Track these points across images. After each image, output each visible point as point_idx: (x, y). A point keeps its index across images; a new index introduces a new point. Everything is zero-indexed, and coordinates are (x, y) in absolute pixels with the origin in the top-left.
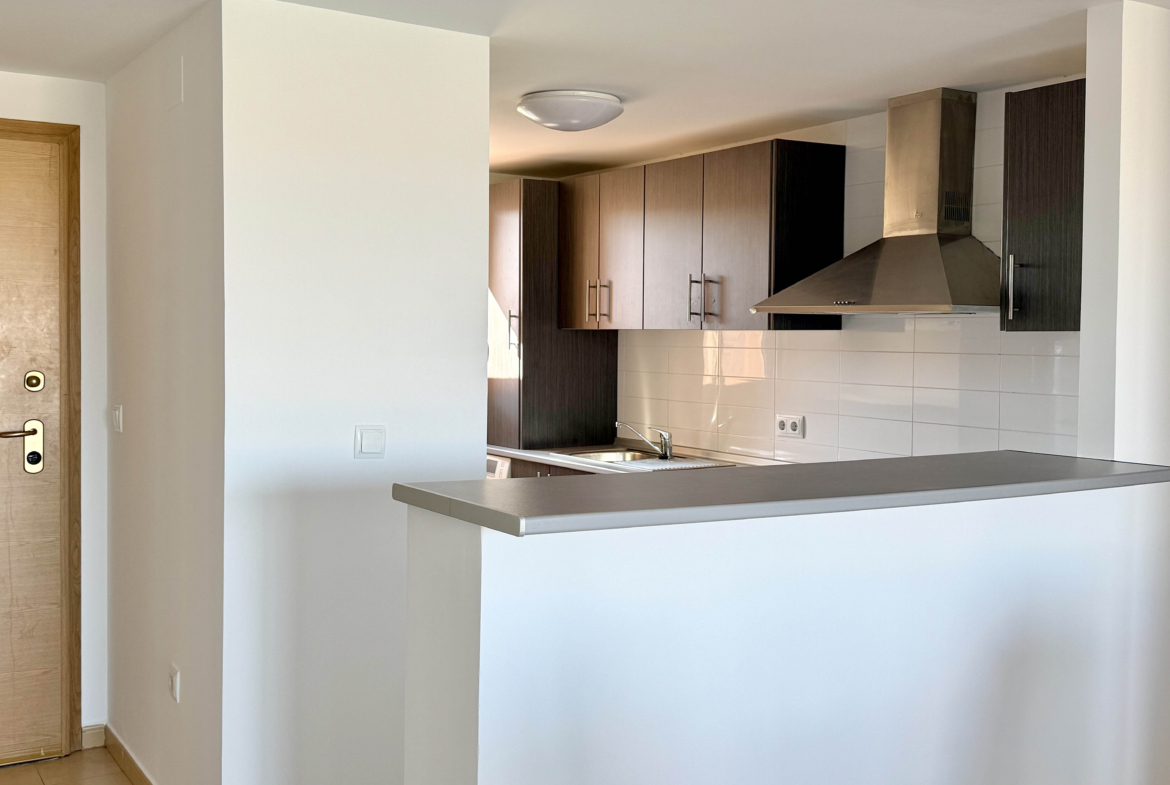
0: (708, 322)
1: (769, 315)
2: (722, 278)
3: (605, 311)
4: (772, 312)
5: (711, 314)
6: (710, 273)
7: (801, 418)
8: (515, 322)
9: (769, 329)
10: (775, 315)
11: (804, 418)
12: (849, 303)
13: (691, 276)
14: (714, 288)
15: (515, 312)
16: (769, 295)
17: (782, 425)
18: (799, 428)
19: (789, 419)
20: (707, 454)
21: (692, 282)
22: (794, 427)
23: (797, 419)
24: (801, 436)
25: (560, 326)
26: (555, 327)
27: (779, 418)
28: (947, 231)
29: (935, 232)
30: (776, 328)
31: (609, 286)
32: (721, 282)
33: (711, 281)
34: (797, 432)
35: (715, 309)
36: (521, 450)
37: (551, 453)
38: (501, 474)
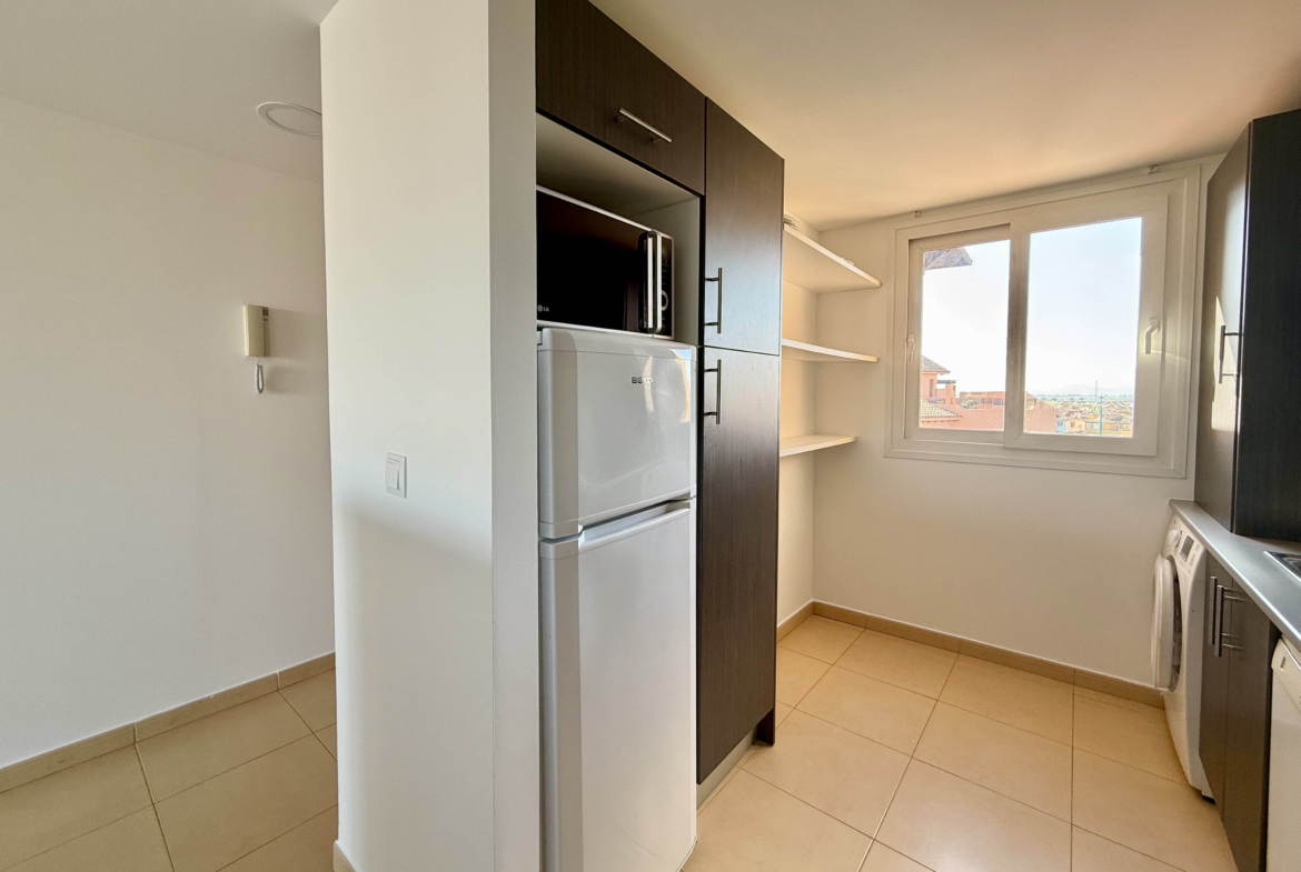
8: (1234, 342)
15: (1234, 327)
36: (1234, 535)
37: (1266, 553)
38: (1192, 560)
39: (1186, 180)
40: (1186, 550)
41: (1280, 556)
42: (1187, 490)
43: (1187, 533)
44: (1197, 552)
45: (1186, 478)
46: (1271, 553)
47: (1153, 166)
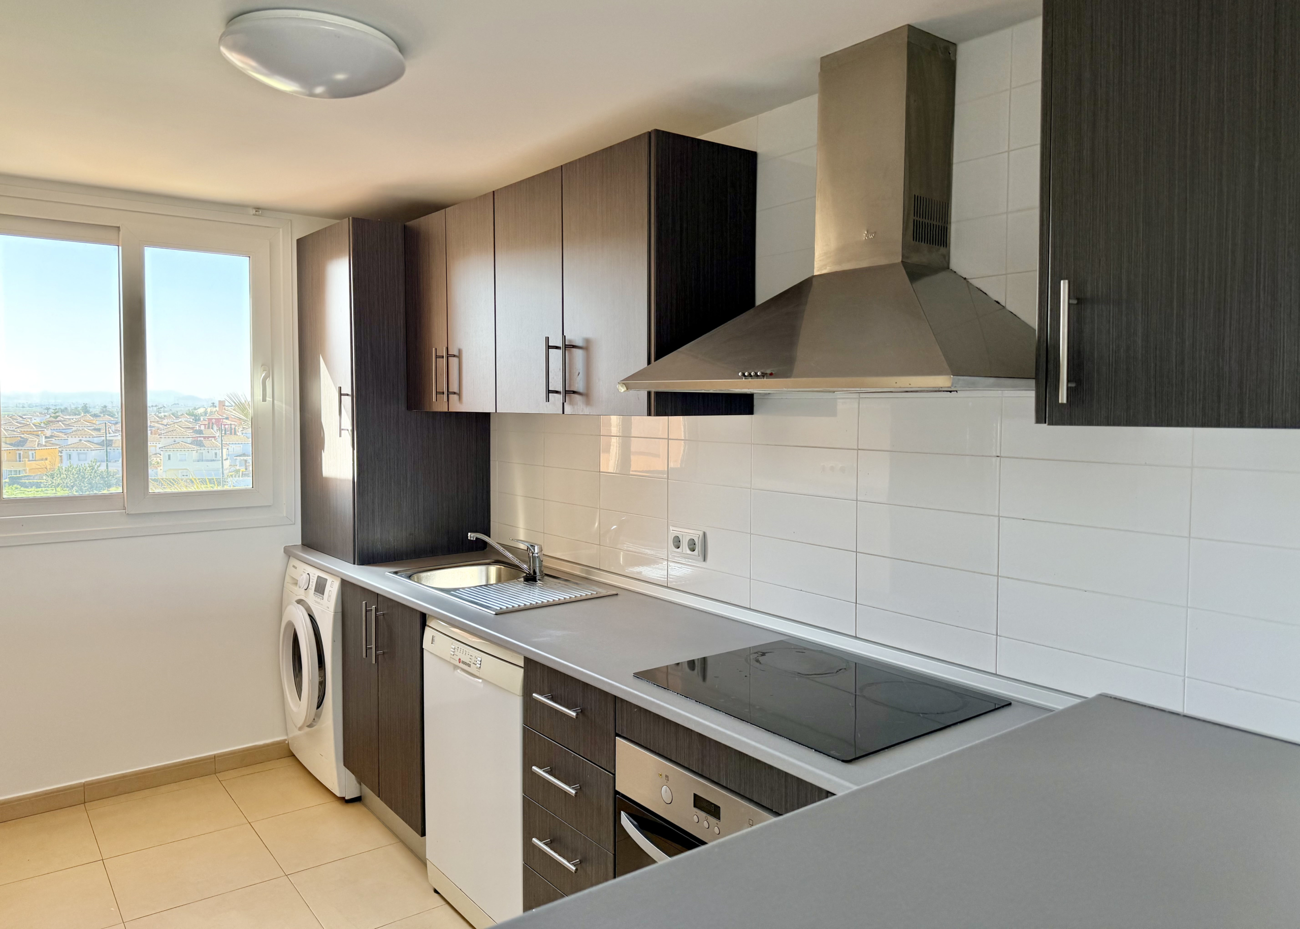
0: (571, 403)
1: (649, 393)
2: (587, 341)
3: (456, 390)
4: (653, 390)
5: (574, 392)
6: (573, 336)
7: (701, 533)
8: (347, 401)
9: (649, 414)
10: (658, 394)
11: (705, 534)
12: (764, 375)
13: (547, 339)
14: (578, 354)
15: (347, 389)
16: (649, 362)
17: (677, 543)
18: (698, 548)
19: (687, 534)
20: (588, 572)
21: (549, 347)
22: (692, 546)
23: (696, 535)
24: (701, 558)
25: (409, 408)
26: (403, 407)
27: (674, 531)
28: (915, 259)
29: (899, 259)
30: (658, 414)
31: (459, 357)
32: (586, 347)
33: (574, 347)
34: (696, 552)
35: (579, 385)
36: (356, 566)
37: (387, 573)
38: (329, 596)
39: (281, 230)
40: (320, 588)
41: (396, 573)
42: (295, 535)
43: (315, 573)
44: (333, 588)
45: (294, 524)
46: (389, 572)
47: (258, 209)
